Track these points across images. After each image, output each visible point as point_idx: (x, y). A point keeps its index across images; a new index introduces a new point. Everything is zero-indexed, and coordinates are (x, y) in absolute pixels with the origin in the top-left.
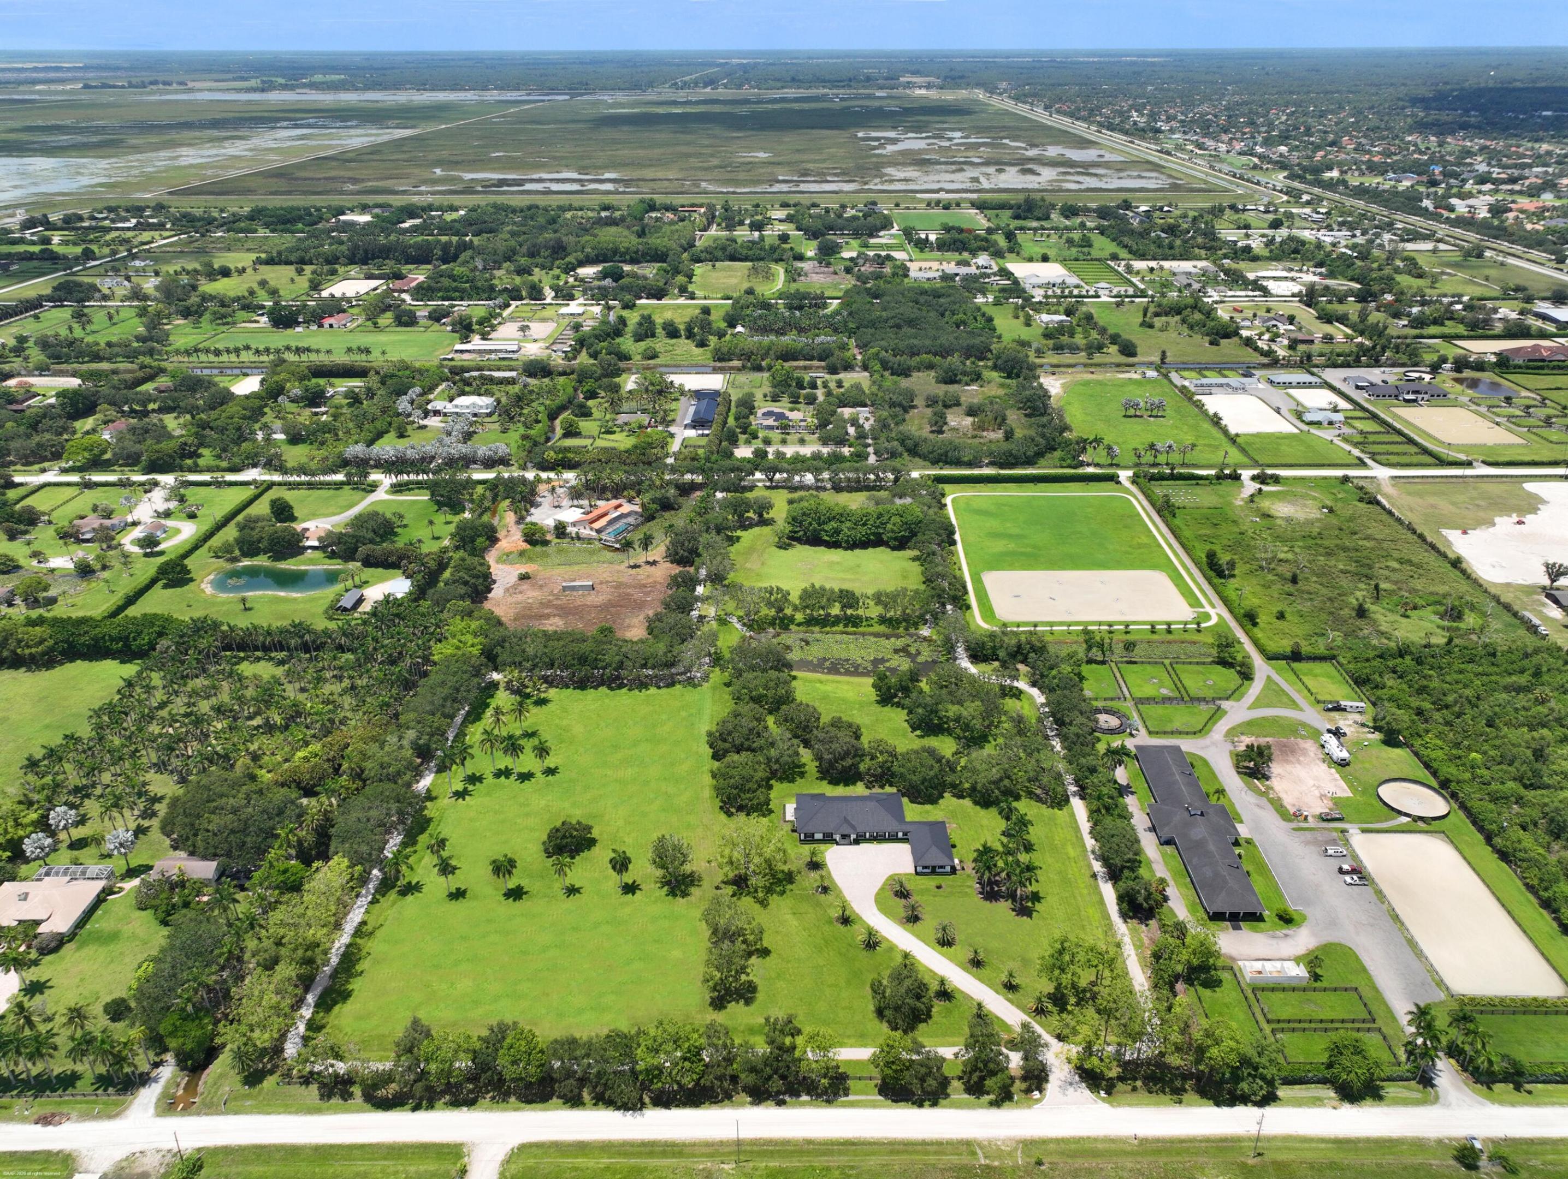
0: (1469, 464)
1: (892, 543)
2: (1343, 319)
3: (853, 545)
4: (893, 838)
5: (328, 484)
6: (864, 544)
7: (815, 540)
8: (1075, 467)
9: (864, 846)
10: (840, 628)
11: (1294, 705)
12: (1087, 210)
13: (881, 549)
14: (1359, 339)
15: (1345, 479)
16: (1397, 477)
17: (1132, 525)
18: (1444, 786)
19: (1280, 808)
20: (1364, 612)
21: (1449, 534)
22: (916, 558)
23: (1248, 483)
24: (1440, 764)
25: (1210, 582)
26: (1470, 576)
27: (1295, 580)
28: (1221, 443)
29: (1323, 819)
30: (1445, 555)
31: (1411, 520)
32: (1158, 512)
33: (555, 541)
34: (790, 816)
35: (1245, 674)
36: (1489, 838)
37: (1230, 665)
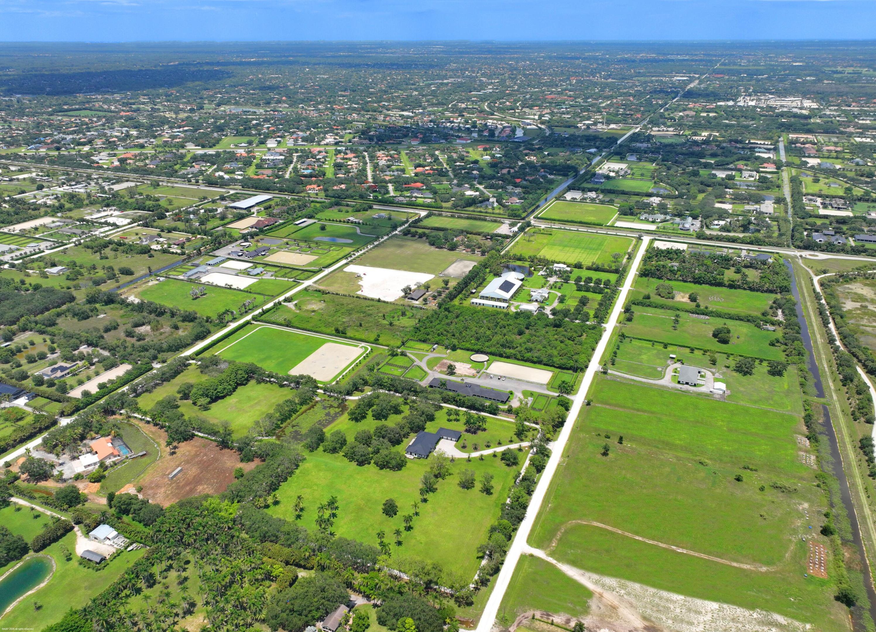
0: (321, 270)
1: (244, 382)
2: (174, 229)
3: (231, 393)
4: (438, 440)
6: (234, 389)
7: (215, 399)
8: (225, 326)
10: (294, 416)
11: (426, 355)
13: (239, 387)
14: (199, 236)
15: (306, 289)
16: (315, 282)
17: (289, 335)
18: (478, 352)
19: (469, 376)
20: (391, 324)
21: (359, 293)
22: (259, 382)
23: (285, 304)
24: (471, 347)
25: (346, 338)
26: (387, 303)
27: (361, 325)
28: (246, 294)
29: (478, 372)
30: (372, 300)
31: (347, 294)
32: (287, 326)
33: (106, 473)
34: (412, 457)
35: (403, 354)
36: (501, 356)
37: (397, 355)
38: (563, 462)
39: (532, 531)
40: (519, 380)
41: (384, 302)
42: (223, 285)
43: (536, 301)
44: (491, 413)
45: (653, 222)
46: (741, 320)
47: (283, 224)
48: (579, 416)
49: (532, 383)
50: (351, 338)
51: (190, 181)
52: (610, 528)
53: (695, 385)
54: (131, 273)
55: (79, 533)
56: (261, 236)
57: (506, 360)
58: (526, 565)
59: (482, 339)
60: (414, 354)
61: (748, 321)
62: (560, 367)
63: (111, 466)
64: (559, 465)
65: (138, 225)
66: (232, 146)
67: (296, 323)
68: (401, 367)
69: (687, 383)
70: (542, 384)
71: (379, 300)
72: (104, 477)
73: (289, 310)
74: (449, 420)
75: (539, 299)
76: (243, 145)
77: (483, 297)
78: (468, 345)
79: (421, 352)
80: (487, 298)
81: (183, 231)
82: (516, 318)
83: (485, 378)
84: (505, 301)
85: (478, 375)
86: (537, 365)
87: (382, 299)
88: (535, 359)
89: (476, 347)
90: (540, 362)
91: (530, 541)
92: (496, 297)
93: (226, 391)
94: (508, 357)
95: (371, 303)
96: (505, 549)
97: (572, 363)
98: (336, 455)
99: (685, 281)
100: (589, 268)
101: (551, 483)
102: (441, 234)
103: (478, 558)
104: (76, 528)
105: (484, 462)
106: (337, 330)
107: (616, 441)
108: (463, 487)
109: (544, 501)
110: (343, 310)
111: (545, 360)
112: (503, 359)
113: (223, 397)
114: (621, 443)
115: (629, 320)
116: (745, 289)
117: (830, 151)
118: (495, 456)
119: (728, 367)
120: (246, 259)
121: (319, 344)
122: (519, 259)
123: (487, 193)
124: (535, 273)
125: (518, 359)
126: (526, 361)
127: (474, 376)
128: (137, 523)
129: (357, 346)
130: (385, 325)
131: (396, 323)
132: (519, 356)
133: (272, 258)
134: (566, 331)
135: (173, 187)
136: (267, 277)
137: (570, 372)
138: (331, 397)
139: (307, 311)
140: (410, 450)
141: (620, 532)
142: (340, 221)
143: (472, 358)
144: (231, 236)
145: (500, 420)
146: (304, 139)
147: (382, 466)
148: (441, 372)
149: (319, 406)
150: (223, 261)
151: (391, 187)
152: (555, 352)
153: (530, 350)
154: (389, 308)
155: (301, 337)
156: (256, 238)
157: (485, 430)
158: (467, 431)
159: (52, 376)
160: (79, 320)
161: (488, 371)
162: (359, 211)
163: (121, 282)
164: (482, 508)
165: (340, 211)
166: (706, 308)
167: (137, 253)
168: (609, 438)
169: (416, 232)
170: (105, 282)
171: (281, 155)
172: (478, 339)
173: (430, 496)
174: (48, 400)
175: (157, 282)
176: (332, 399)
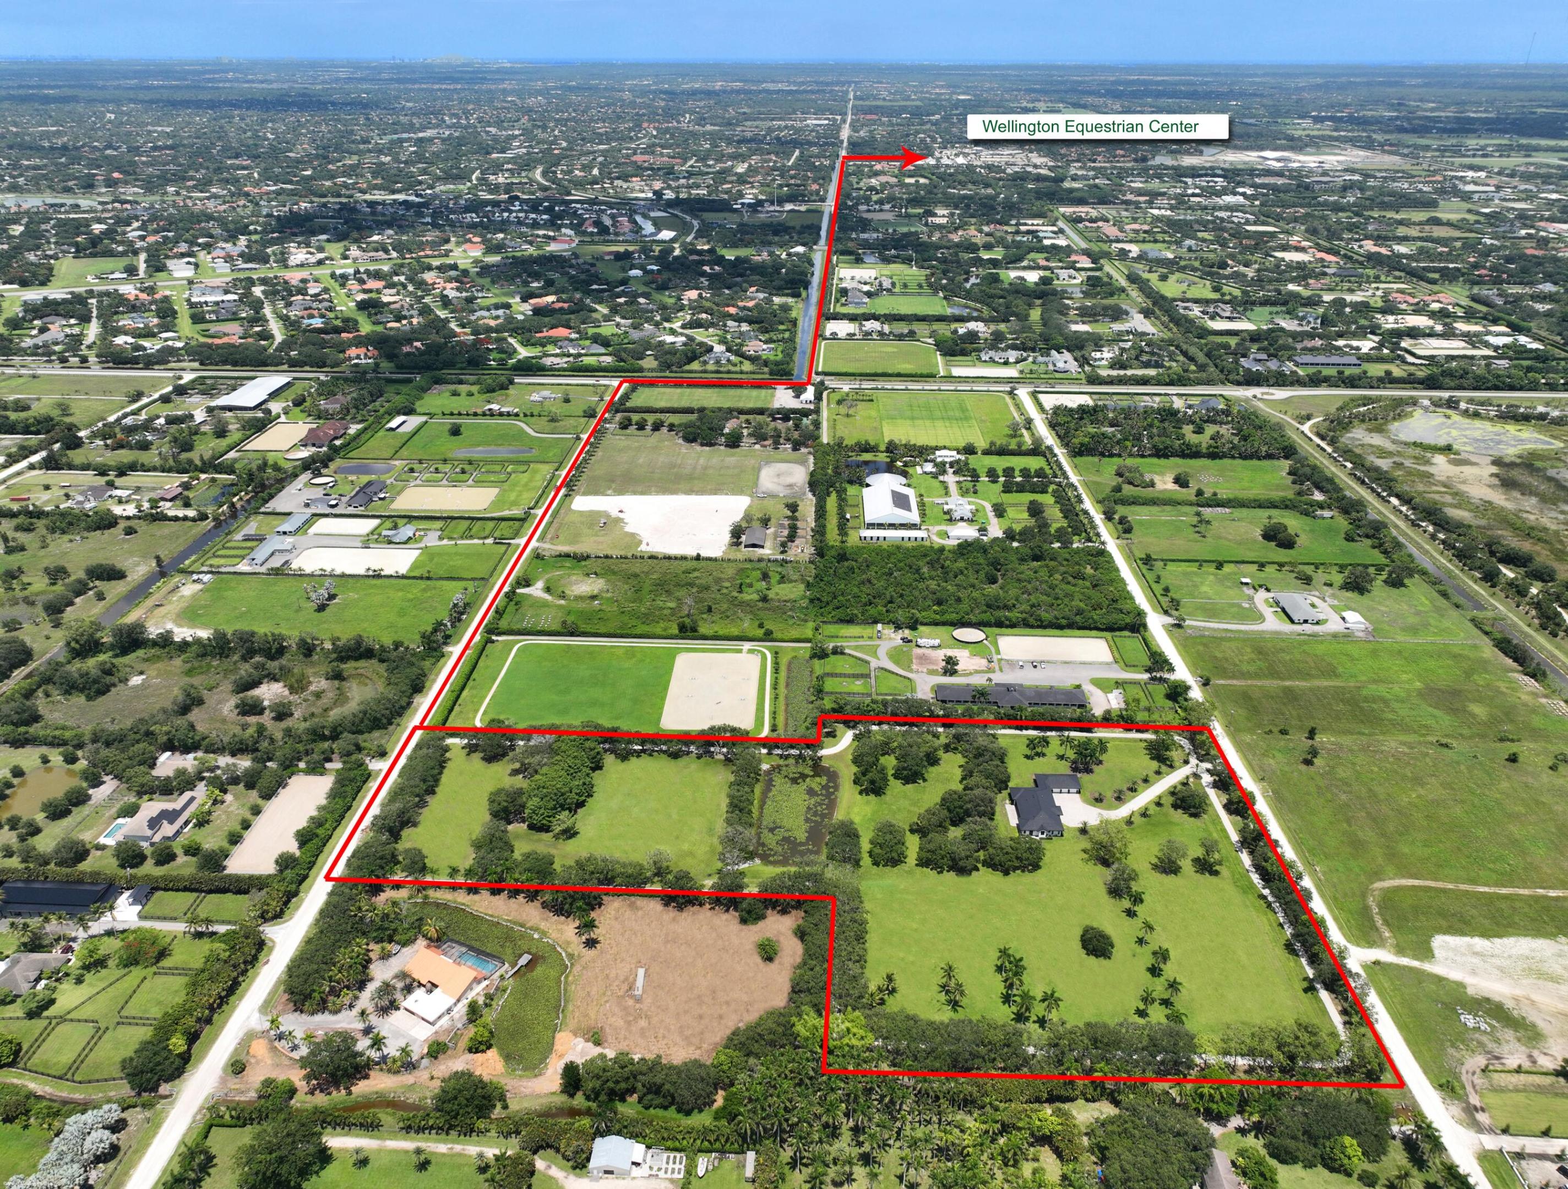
0: (529, 514)
13: (596, 777)
14: (203, 476)
15: (537, 556)
16: (541, 540)
18: (957, 625)
19: (983, 672)
20: (765, 599)
21: (648, 549)
23: (523, 592)
24: (942, 618)
27: (709, 610)
28: (423, 584)
29: (991, 662)
30: (683, 558)
32: (572, 634)
35: (836, 652)
37: (825, 655)
38: (1265, 789)
40: (1066, 662)
41: (710, 559)
42: (362, 572)
43: (963, 519)
45: (1006, 363)
46: (1276, 507)
47: (364, 431)
49: (1090, 664)
50: (705, 638)
51: (63, 360)
53: (1317, 623)
54: (115, 574)
55: (555, 1172)
56: (342, 461)
57: (1009, 631)
58: (1384, 981)
59: (950, 602)
60: (856, 648)
61: (1287, 507)
62: (1107, 629)
63: (488, 1005)
64: (1264, 796)
65: (32, 467)
66: (89, 278)
67: (583, 627)
68: (853, 677)
69: (1306, 621)
70: (1106, 663)
71: (698, 558)
72: (492, 1032)
73: (545, 603)
75: (965, 515)
76: (117, 275)
77: (878, 526)
78: (931, 616)
80: (883, 526)
81: (154, 469)
83: (1011, 670)
84: (917, 527)
85: (996, 666)
86: (1067, 632)
87: (704, 554)
88: (1063, 622)
89: (951, 618)
90: (1071, 626)
91: (1349, 938)
92: (897, 522)
94: (1013, 626)
97: (1120, 619)
98: (904, 867)
99: (1143, 456)
100: (987, 453)
103: (1305, 990)
104: (540, 1164)
105: (1153, 819)
107: (1303, 736)
108: (1166, 872)
110: (648, 587)
111: (1079, 620)
112: (1005, 630)
113: (583, 803)
114: (1312, 739)
115: (1128, 530)
116: (1233, 457)
117: (1136, 232)
118: (1158, 804)
119: (1331, 585)
120: (351, 510)
121: (665, 660)
123: (697, 336)
124: (910, 470)
125: (1032, 627)
126: (1045, 627)
127: (990, 670)
128: (660, 1112)
129: (740, 651)
130: (752, 603)
131: (771, 594)
132: (1031, 621)
134: (1061, 565)
135: (34, 377)
136: (432, 540)
137: (1128, 633)
138: (787, 757)
139: (579, 598)
140: (1028, 828)
141: (1451, 887)
142: (475, 414)
143: (957, 637)
144: (276, 468)
145: (1108, 739)
146: (246, 257)
148: (932, 673)
149: (778, 780)
150: (308, 523)
151: (510, 339)
155: (621, 651)
156: (335, 466)
157: (1100, 762)
158: (1076, 771)
159: (157, 838)
160: (89, 698)
161: (1004, 657)
162: (493, 391)
163: (113, 598)
165: (455, 394)
166: (1215, 494)
167: (90, 529)
168: (1287, 733)
169: (645, 420)
170: (71, 603)
171: (224, 291)
172: (940, 602)
174: (195, 895)
175: (198, 587)
176: (791, 761)
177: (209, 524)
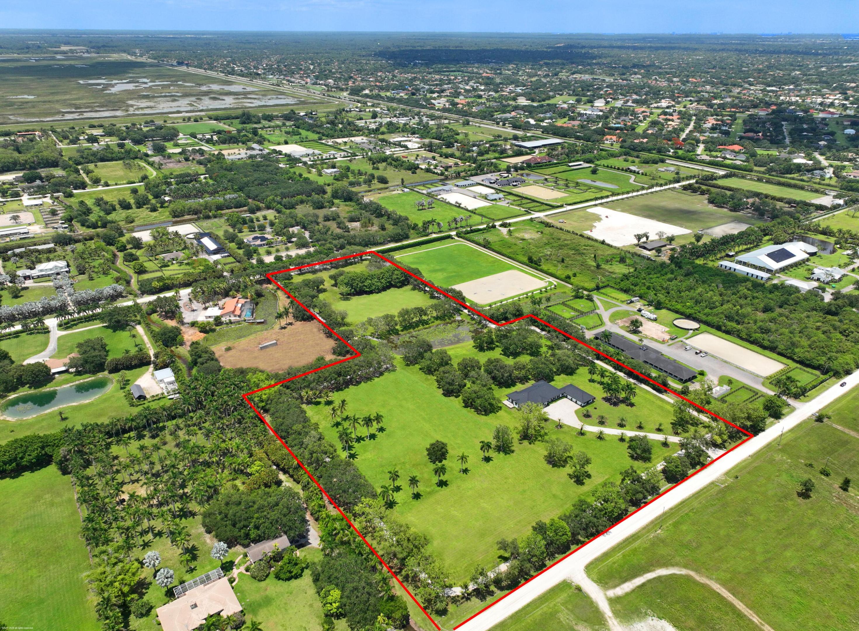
0: (562, 206)
1: (398, 285)
2: (452, 156)
3: (379, 291)
4: (559, 398)
5: (10, 334)
6: (385, 289)
7: (360, 292)
8: (427, 236)
9: (551, 405)
10: (421, 327)
11: (617, 306)
12: (277, 116)
13: (392, 289)
14: (468, 163)
15: (531, 220)
16: (546, 216)
17: (480, 254)
18: (689, 317)
19: (656, 341)
20: (598, 266)
21: (587, 233)
22: (414, 289)
23: (500, 228)
24: (683, 310)
25: (537, 269)
26: (611, 246)
27: (563, 261)
28: (468, 213)
29: (672, 339)
30: (596, 241)
31: (571, 230)
32: (484, 247)
33: (218, 328)
34: (511, 406)
35: (590, 299)
36: (719, 328)
37: (582, 297)
38: (723, 482)
39: (606, 555)
40: (726, 362)
41: (608, 245)
42: (454, 203)
43: (818, 280)
44: (654, 389)
47: (556, 164)
48: (792, 430)
49: (743, 370)
50: (542, 271)
52: (740, 606)
54: (386, 182)
55: (149, 370)
56: (526, 171)
57: (724, 335)
58: (563, 596)
59: (704, 304)
60: (603, 302)
62: (801, 362)
63: (227, 324)
64: (712, 483)
65: (424, 150)
67: (495, 246)
68: (576, 310)
70: (758, 376)
71: (603, 242)
72: (213, 331)
73: (499, 234)
74: (592, 381)
75: (823, 278)
76: (571, 102)
77: (740, 262)
78: (679, 307)
79: (614, 302)
80: (745, 264)
81: (457, 158)
82: (771, 292)
83: (678, 348)
84: (769, 271)
85: (670, 342)
86: (767, 352)
87: (607, 241)
88: (766, 343)
89: (688, 311)
90: (772, 349)
91: (589, 568)
93: (374, 287)
94: (728, 332)
95: (593, 243)
96: (548, 563)
97: (822, 360)
98: (430, 377)
101: (683, 503)
102: (729, 193)
103: (500, 557)
105: (602, 442)
106: (530, 260)
107: (837, 484)
108: (549, 462)
109: (652, 522)
110: (555, 245)
111: (781, 347)
112: (720, 333)
113: (370, 293)
114: (845, 490)
118: (622, 440)
120: (495, 186)
121: (504, 268)
122: (824, 233)
123: (825, 163)
124: (839, 251)
125: (742, 339)
126: (752, 343)
127: (663, 342)
129: (542, 279)
130: (590, 266)
131: (606, 267)
132: (744, 334)
133: (521, 190)
134: (841, 321)
135: (479, 127)
136: (502, 203)
137: (817, 372)
139: (517, 238)
140: (512, 398)
141: (755, 620)
142: (619, 169)
143: (676, 322)
144: (497, 167)
145: (663, 400)
146: (636, 102)
147: (468, 404)
148: (622, 328)
149: (453, 324)
150: (472, 185)
151: (702, 147)
152: (805, 342)
153: (766, 331)
154: (610, 252)
156: (520, 172)
157: (632, 405)
158: (606, 399)
160: (314, 209)
161: (687, 342)
162: (648, 163)
163: (373, 187)
164: (555, 496)
165: (625, 160)
167: (405, 169)
168: (827, 475)
169: (699, 188)
170: (359, 185)
171: (601, 111)
172: (697, 302)
173: (498, 457)
175: (400, 192)
177: (442, 177)
